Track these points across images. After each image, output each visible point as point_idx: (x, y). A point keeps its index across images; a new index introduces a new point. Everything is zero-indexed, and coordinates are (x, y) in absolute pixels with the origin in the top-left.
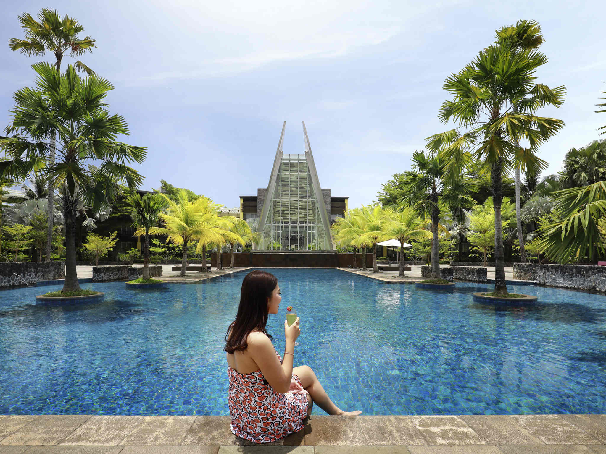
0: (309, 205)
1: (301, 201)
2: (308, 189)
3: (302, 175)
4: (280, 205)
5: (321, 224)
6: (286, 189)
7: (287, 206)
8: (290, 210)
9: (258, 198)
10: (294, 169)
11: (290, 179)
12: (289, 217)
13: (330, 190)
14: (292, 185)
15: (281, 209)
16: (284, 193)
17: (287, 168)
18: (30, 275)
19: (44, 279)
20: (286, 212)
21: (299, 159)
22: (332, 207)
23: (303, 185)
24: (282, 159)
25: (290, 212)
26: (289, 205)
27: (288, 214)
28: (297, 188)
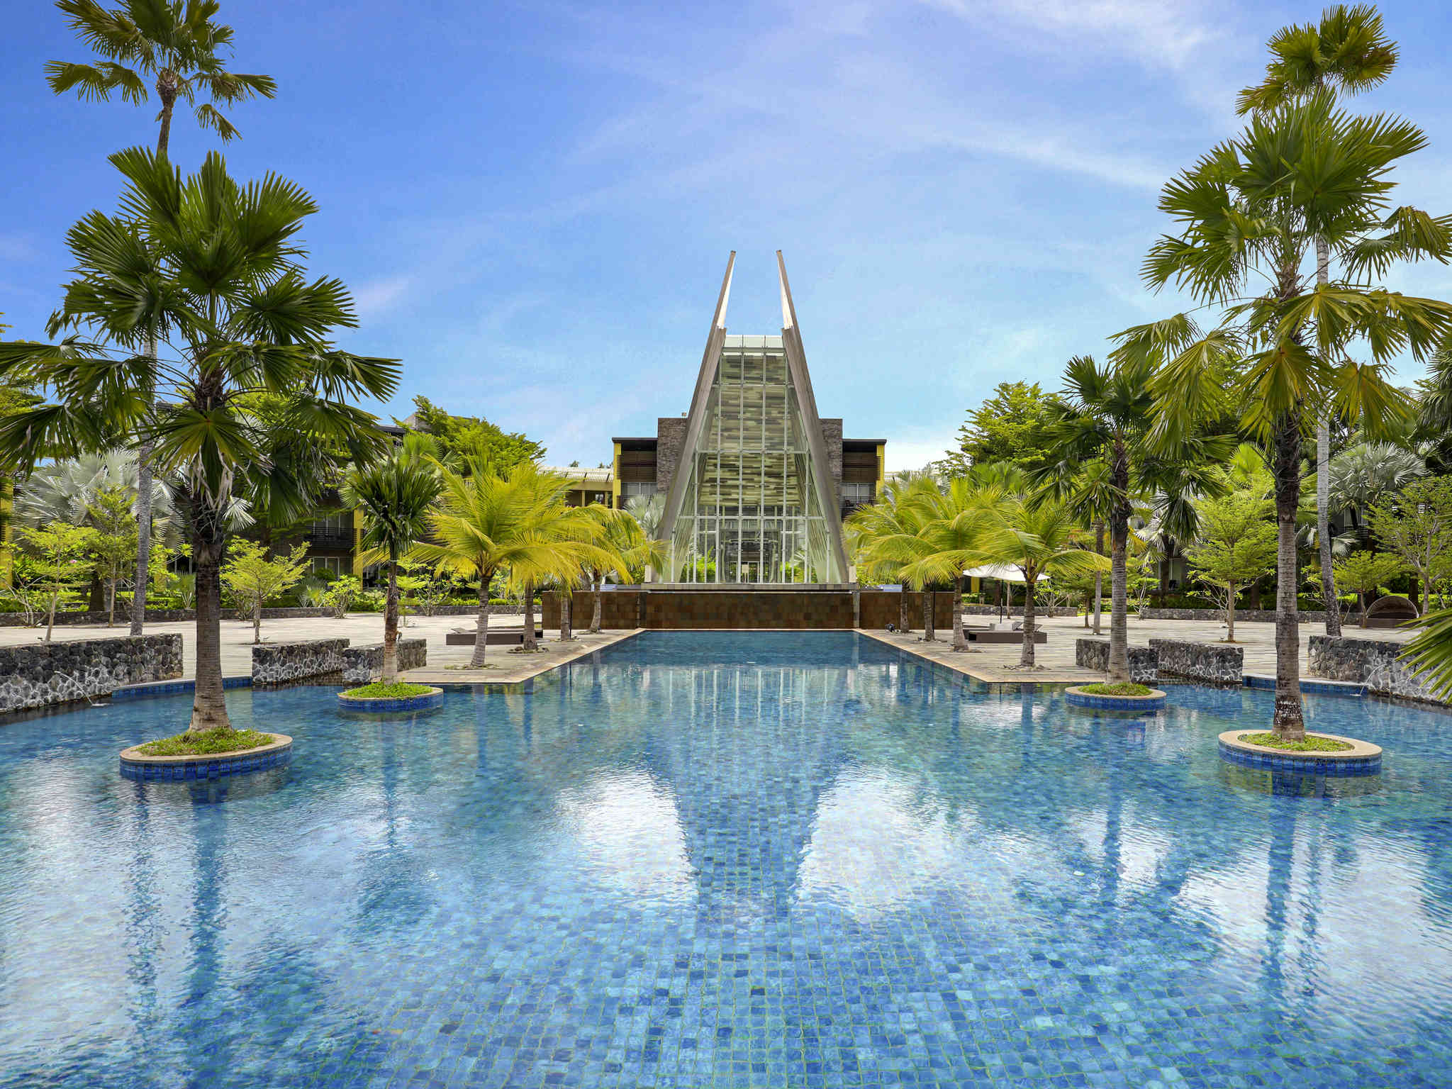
0: (789, 464)
1: (770, 456)
2: (786, 424)
3: (772, 388)
4: (715, 465)
5: (820, 514)
6: (732, 423)
7: (732, 468)
8: (741, 477)
9: (660, 442)
10: (754, 373)
11: (742, 400)
12: (737, 495)
13: (839, 422)
14: (748, 415)
15: (719, 474)
16: (726, 434)
17: (736, 370)
18: (97, 674)
19: (130, 682)
20: (730, 482)
21: (765, 349)
22: (844, 466)
23: (775, 413)
24: (724, 349)
25: (741, 482)
26: (740, 464)
27: (737, 487)
28: (759, 421)
